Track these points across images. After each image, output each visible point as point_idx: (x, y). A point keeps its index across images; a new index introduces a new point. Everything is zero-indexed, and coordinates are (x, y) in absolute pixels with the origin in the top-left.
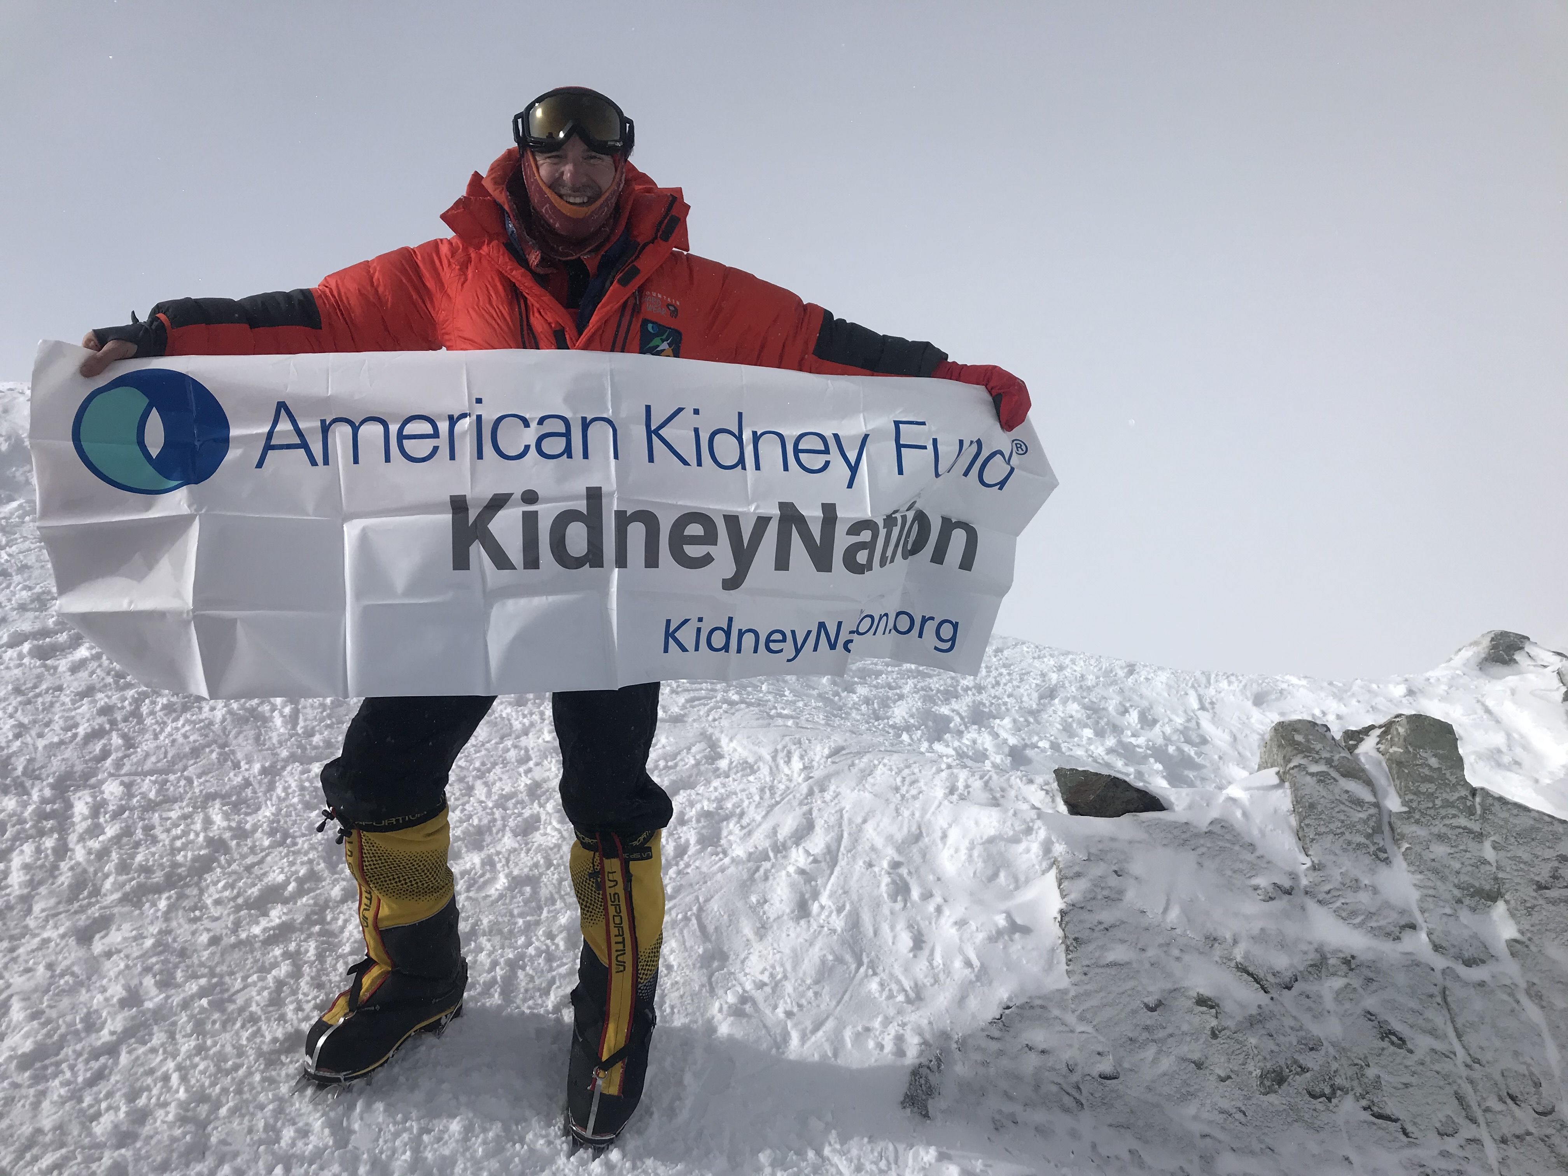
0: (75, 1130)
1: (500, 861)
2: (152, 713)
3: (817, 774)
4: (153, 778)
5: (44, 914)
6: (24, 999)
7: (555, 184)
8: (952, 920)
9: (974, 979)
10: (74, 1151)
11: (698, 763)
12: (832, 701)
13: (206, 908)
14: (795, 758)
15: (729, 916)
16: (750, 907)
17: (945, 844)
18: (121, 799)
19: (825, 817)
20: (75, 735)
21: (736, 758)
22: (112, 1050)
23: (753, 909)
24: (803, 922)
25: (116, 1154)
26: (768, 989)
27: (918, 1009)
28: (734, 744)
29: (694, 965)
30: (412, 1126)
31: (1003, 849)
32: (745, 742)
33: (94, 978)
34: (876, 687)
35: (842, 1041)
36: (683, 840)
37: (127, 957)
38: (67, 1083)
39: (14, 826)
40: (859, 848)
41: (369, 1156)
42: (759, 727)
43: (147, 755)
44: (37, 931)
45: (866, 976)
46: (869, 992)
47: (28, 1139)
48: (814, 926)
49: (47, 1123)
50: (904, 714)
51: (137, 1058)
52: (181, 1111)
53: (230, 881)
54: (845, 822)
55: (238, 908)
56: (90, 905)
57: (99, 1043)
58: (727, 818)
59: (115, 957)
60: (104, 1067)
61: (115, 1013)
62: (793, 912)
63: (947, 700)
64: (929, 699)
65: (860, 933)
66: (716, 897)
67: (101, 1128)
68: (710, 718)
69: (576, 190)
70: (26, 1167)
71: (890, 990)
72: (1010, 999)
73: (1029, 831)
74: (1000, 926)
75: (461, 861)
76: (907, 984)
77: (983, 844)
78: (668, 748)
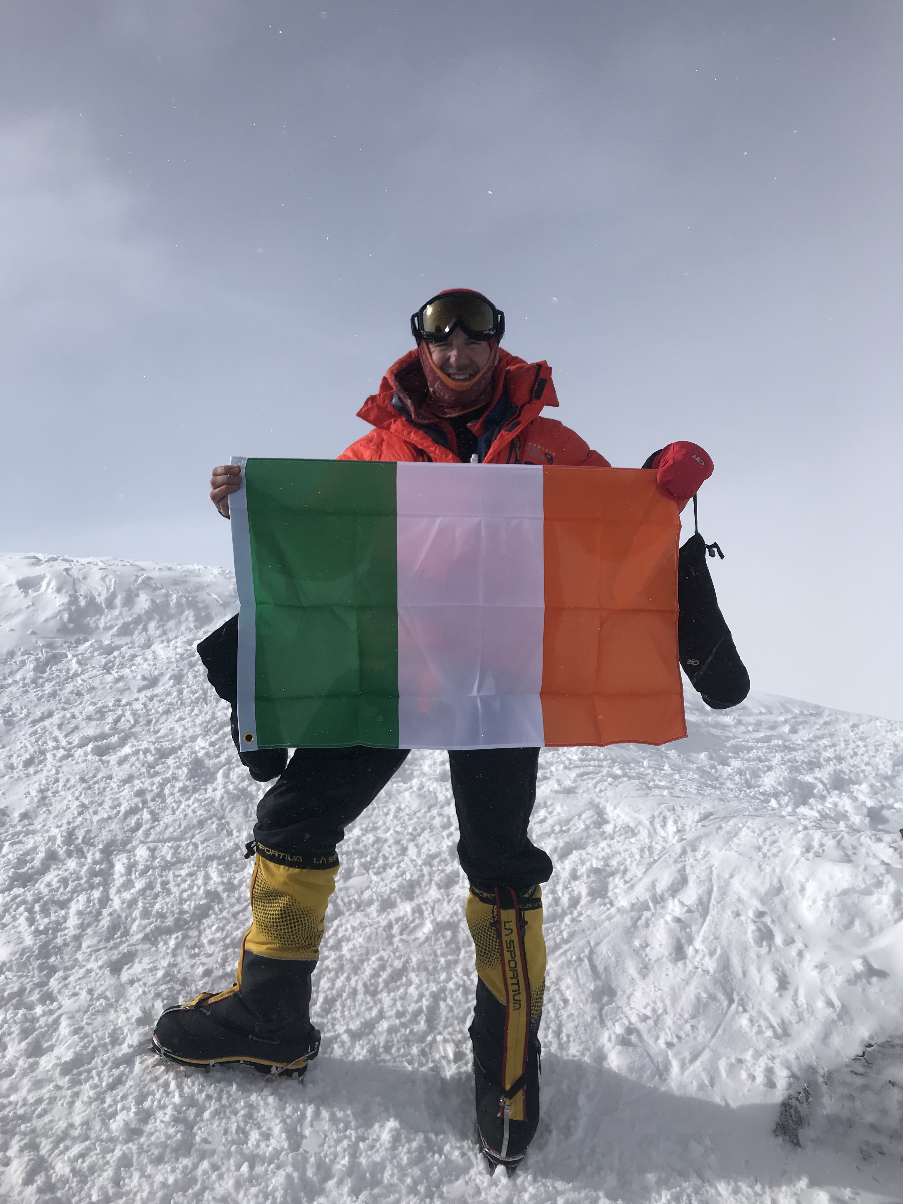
0: (97, 1125)
1: (427, 909)
2: (172, 794)
3: (689, 836)
4: (170, 844)
5: (89, 950)
6: (70, 1018)
7: (444, 365)
8: (812, 964)
9: (836, 1018)
10: (94, 1144)
11: (587, 828)
12: (709, 773)
13: (203, 946)
14: (670, 823)
15: (616, 958)
16: (634, 950)
17: (803, 896)
18: (147, 861)
19: (697, 874)
20: (118, 813)
21: (619, 823)
22: (128, 1060)
23: (636, 952)
24: (680, 964)
25: (124, 1148)
26: (651, 1022)
27: (785, 1044)
28: (617, 811)
29: (586, 999)
30: (351, 1134)
31: (856, 901)
32: (627, 809)
33: (121, 1001)
34: (748, 760)
35: (716, 1070)
36: (576, 893)
37: (145, 984)
38: (95, 1086)
39: (73, 881)
40: (728, 900)
41: (316, 1160)
42: (637, 797)
43: (167, 827)
44: (84, 963)
45: (737, 1012)
46: (741, 1026)
47: (63, 1132)
48: (690, 967)
49: (77, 1120)
50: (773, 783)
51: (147, 1067)
52: (176, 1113)
53: (221, 925)
54: (714, 878)
55: (226, 947)
56: (121, 943)
57: (120, 1054)
58: (613, 874)
59: (136, 985)
60: (122, 1074)
61: (134, 1030)
62: (671, 954)
63: (811, 769)
64: (795, 769)
65: (730, 973)
66: (605, 941)
67: (116, 1125)
68: (597, 789)
69: (460, 369)
70: (59, 1155)
71: (759, 1026)
72: (871, 1037)
73: (879, 884)
74: (858, 971)
75: (396, 909)
76: (775, 1021)
77: (838, 896)
78: (562, 815)
